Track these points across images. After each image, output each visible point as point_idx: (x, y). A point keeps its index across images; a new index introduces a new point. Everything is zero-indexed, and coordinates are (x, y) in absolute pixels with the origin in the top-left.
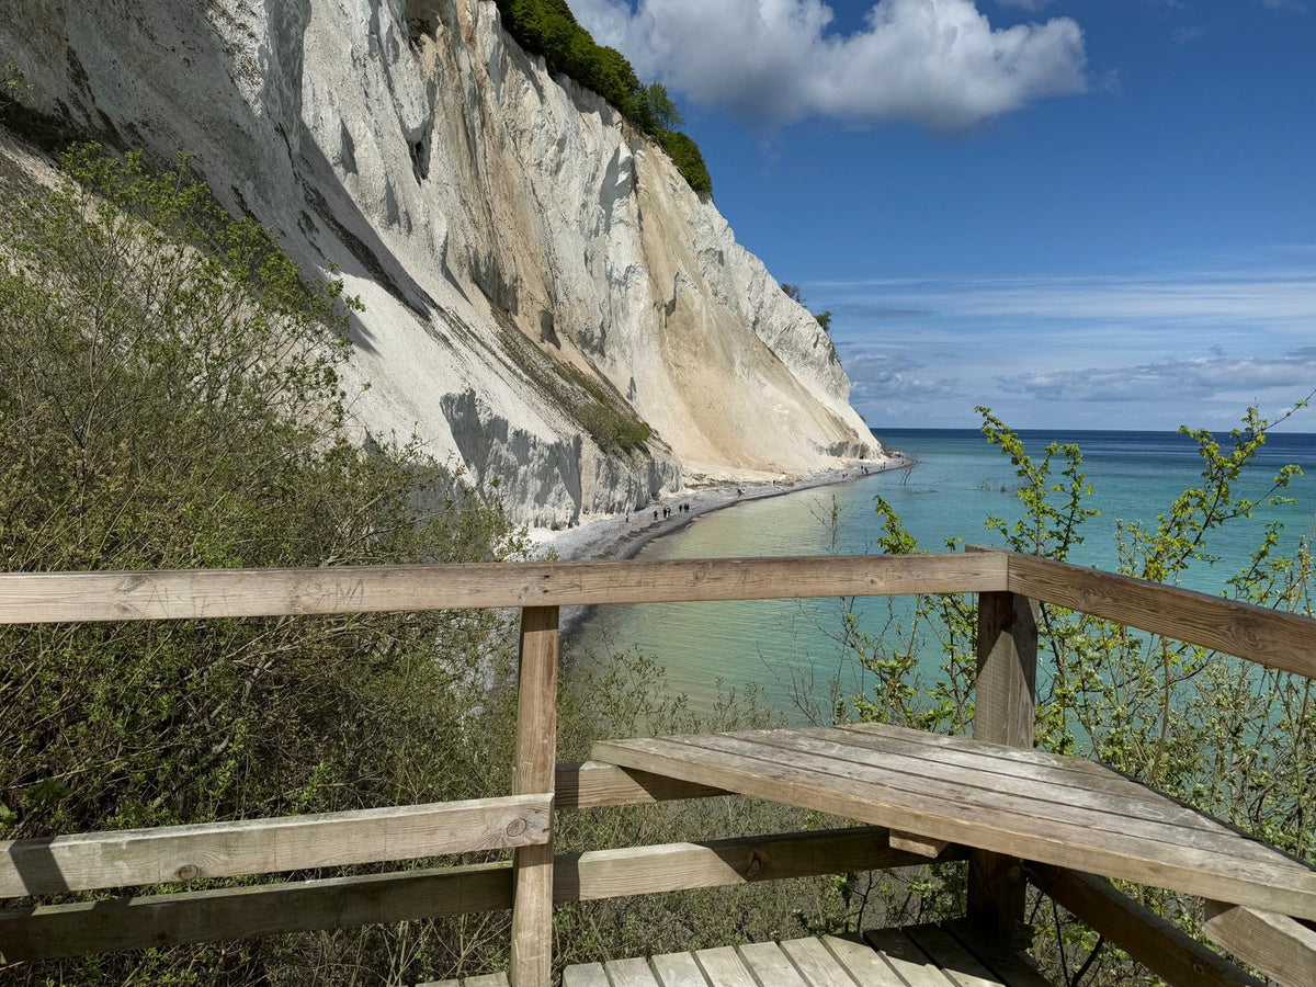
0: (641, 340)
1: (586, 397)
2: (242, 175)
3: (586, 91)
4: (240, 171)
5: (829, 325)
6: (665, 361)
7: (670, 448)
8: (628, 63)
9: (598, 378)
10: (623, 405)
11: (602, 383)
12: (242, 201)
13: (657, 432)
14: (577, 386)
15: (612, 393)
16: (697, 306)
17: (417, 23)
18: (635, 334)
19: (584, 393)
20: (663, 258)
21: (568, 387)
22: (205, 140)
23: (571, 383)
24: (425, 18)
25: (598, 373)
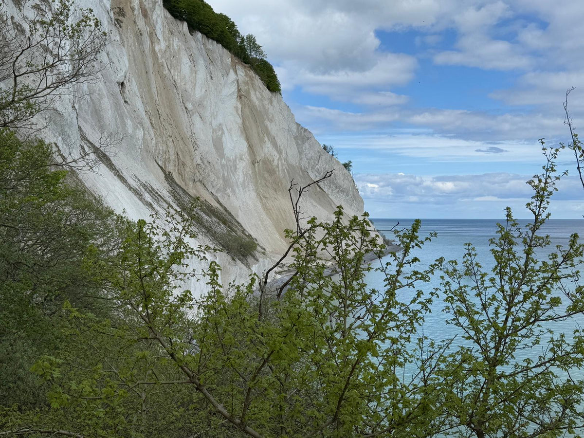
0: (245, 184)
1: (220, 225)
2: (57, 134)
3: (210, 41)
4: (56, 133)
5: (351, 168)
6: (258, 194)
7: (264, 249)
8: (233, 23)
9: (221, 209)
10: (236, 224)
11: (224, 211)
12: (59, 149)
13: (256, 240)
14: (214, 219)
15: (229, 217)
16: (276, 162)
17: (117, 10)
18: (241, 180)
19: (218, 223)
20: (256, 135)
21: (210, 220)
22: (41, 120)
23: (210, 217)
24: (121, 6)
25: (221, 205)
